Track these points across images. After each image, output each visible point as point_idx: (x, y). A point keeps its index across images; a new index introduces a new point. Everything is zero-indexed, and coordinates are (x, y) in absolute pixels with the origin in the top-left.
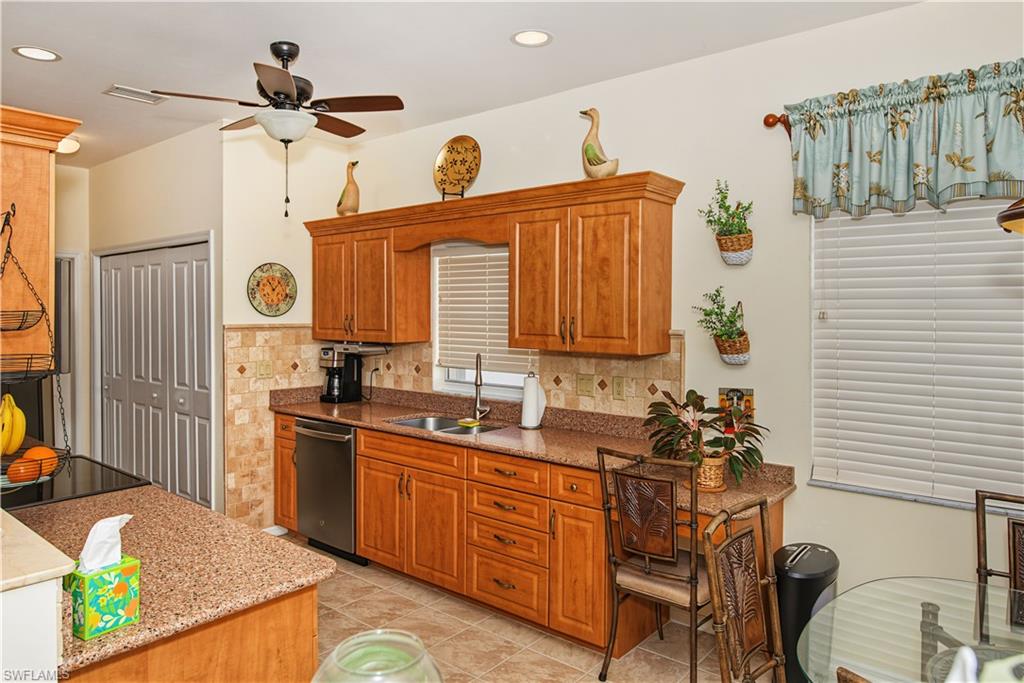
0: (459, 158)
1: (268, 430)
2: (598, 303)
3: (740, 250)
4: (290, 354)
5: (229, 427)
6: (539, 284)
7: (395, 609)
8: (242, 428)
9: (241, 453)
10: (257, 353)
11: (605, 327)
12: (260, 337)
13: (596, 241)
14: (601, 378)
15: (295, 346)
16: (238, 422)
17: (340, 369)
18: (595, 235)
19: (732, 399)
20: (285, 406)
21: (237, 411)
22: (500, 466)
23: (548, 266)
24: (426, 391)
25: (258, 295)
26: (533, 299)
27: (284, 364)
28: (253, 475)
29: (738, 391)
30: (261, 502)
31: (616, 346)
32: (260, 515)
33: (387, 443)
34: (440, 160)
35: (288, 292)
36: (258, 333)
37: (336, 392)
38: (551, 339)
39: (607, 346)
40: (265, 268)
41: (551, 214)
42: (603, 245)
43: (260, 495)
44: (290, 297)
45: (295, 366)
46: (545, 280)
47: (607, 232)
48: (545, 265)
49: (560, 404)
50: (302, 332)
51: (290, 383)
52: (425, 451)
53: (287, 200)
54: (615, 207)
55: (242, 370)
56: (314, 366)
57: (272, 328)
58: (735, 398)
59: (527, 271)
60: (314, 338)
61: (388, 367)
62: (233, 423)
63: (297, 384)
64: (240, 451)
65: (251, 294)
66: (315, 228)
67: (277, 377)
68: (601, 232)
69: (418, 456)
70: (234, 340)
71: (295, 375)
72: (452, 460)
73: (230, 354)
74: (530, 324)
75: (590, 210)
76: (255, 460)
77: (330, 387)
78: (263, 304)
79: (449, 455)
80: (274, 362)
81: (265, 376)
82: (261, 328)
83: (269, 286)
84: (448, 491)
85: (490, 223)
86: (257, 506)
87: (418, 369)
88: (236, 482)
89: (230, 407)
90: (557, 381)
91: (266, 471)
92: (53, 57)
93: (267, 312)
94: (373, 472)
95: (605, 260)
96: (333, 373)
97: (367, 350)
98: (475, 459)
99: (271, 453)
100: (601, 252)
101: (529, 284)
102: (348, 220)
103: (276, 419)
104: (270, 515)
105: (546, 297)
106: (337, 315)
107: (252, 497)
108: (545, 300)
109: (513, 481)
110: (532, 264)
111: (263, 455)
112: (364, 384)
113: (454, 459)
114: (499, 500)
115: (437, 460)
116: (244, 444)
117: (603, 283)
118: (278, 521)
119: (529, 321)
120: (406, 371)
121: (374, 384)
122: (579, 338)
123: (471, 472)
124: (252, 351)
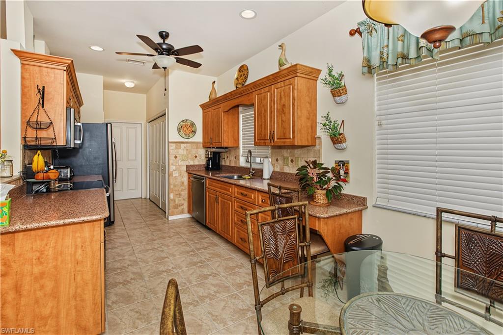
0: (242, 73)
1: (185, 179)
2: (282, 124)
3: (341, 95)
4: (194, 152)
5: (171, 177)
6: (263, 119)
7: (209, 246)
8: (176, 178)
9: (175, 187)
10: (182, 152)
11: (284, 134)
12: (183, 146)
13: (281, 98)
14: (292, 158)
15: (196, 150)
16: (174, 176)
17: (211, 158)
18: (281, 96)
19: (340, 165)
20: (191, 171)
22: (243, 192)
23: (266, 111)
24: (238, 166)
25: (181, 131)
26: (261, 125)
27: (192, 156)
28: (180, 195)
29: (342, 161)
30: (183, 205)
31: (288, 142)
32: (182, 209)
33: (214, 183)
34: (236, 76)
35: (193, 130)
36: (182, 144)
37: (211, 166)
38: (267, 141)
39: (284, 142)
40: (184, 121)
41: (267, 89)
42: (283, 99)
43: (183, 202)
44: (194, 132)
45: (196, 157)
46: (265, 116)
47: (284, 93)
49: (278, 169)
50: (199, 144)
51: (194, 163)
52: (223, 186)
53: (166, 90)
54: (287, 82)
55: (176, 157)
56: (204, 156)
57: (187, 143)
58: (341, 165)
59: (260, 113)
60: (203, 147)
61: (228, 157)
62: (172, 176)
63: (197, 163)
64: (175, 186)
65: (179, 130)
66: (203, 106)
67: (189, 160)
68: (282, 94)
69: (221, 188)
70: (172, 147)
71: (196, 160)
72: (229, 189)
73: (171, 151)
75: (279, 85)
76: (180, 190)
77: (208, 165)
78: (183, 134)
80: (188, 155)
81: (184, 160)
82: (183, 143)
83: (187, 128)
84: (229, 202)
85: (248, 96)
86: (181, 206)
87: (235, 158)
88: (173, 197)
89: (171, 170)
90: (277, 160)
91: (185, 194)
92: (102, 50)
93: (184, 136)
94: (210, 195)
95: (284, 105)
96: (209, 160)
97: (217, 150)
98: (236, 189)
99: (187, 187)
100: (282, 102)
101: (260, 119)
102: (210, 103)
103: (188, 176)
104: (186, 209)
105: (265, 124)
106: (208, 138)
107: (179, 203)
108: (265, 125)
109: (246, 198)
110: (261, 111)
111: (183, 188)
112: (221, 164)
113: (230, 189)
114: (242, 205)
115: (226, 189)
116: (176, 184)
117: (283, 116)
118: (189, 212)
119: (260, 134)
120: (232, 158)
121: (223, 164)
122: (276, 140)
123: (234, 194)
124: (179, 150)
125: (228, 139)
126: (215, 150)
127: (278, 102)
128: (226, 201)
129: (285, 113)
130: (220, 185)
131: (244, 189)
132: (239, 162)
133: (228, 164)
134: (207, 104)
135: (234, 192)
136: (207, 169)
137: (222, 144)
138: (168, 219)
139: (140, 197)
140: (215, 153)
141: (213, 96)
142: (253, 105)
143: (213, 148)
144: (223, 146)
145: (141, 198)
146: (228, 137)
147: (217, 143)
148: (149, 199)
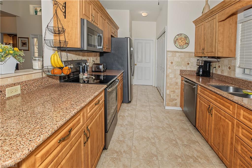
1: (179, 80)
4: (187, 60)
5: (168, 78)
8: (171, 78)
10: (177, 59)
15: (189, 58)
17: (202, 66)
20: (184, 75)
21: (170, 74)
24: (232, 76)
25: (177, 43)
27: (185, 63)
28: (174, 92)
30: (176, 100)
32: (176, 103)
35: (186, 42)
37: (201, 73)
40: (179, 35)
43: (176, 98)
44: (188, 44)
45: (188, 64)
50: (191, 54)
51: (187, 68)
56: (195, 64)
57: (182, 52)
60: (195, 56)
61: (219, 67)
63: (189, 69)
64: (171, 84)
65: (175, 42)
66: (196, 22)
67: (182, 66)
69: (215, 100)
70: (170, 55)
71: (188, 66)
73: (169, 58)
76: (175, 88)
77: (199, 71)
78: (178, 45)
81: (179, 65)
82: (178, 52)
83: (181, 40)
84: (227, 120)
86: (175, 100)
87: (229, 68)
88: (169, 93)
91: (178, 91)
93: (179, 48)
94: (201, 101)
96: (200, 67)
98: (242, 111)
99: (180, 87)
103: (181, 78)
104: (179, 104)
106: (200, 49)
107: (174, 98)
111: (177, 87)
112: (211, 71)
113: (231, 107)
118: (181, 106)
121: (214, 72)
124: (175, 58)
125: (223, 49)
126: (207, 59)
128: (222, 117)
130: (214, 97)
132: (235, 74)
133: (219, 73)
135: (239, 114)
136: (198, 74)
137: (215, 54)
138: (165, 108)
140: (206, 62)
141: (206, 11)
143: (204, 57)
145: (152, 86)
146: (223, 47)
147: (210, 53)
148: (157, 87)
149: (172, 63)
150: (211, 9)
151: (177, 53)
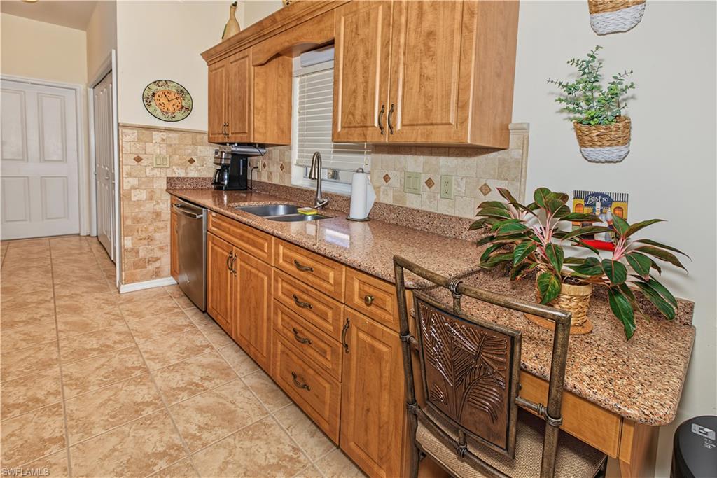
1: (165, 205)
2: (421, 86)
4: (188, 151)
6: (360, 75)
8: (138, 204)
9: (138, 222)
10: (155, 146)
11: (428, 112)
12: (157, 136)
14: (429, 176)
15: (192, 146)
16: (134, 198)
17: (226, 164)
21: (133, 191)
24: (287, 185)
25: (153, 104)
26: (355, 91)
27: (181, 158)
28: (150, 239)
29: (604, 195)
30: (158, 259)
31: (440, 135)
32: (157, 268)
33: (224, 224)
35: (184, 104)
37: (226, 183)
38: (369, 130)
40: (161, 83)
43: (157, 254)
44: (188, 110)
45: (192, 161)
46: (365, 68)
48: (367, 54)
49: (387, 199)
50: (199, 136)
51: (187, 173)
52: (247, 234)
56: (210, 162)
57: (169, 130)
59: (351, 61)
60: (210, 141)
61: (264, 166)
62: (130, 199)
63: (193, 174)
64: (137, 220)
65: (147, 102)
66: (210, 56)
67: (174, 168)
69: (241, 238)
70: (130, 136)
71: (192, 167)
72: (263, 246)
73: (126, 146)
74: (351, 116)
76: (151, 228)
77: (221, 179)
78: (158, 111)
79: (261, 241)
80: (170, 157)
81: (162, 166)
82: (157, 129)
83: (167, 98)
84: (260, 274)
85: (319, 22)
86: (154, 262)
87: (282, 167)
88: (133, 244)
89: (126, 186)
90: (386, 178)
91: (163, 236)
93: (163, 118)
94: (216, 248)
95: (431, 34)
96: (222, 169)
97: (238, 149)
98: (281, 248)
100: (426, 26)
101: (351, 77)
102: (226, 45)
103: (171, 199)
104: (167, 268)
105: (366, 87)
106: (219, 124)
107: (150, 255)
108: (366, 91)
109: (310, 278)
110: (356, 55)
111: (160, 224)
112: (249, 178)
113: (266, 244)
114: (298, 293)
115: (254, 244)
116: (140, 216)
117: (426, 62)
118: (173, 274)
119: (349, 113)
120: (275, 169)
121: (255, 178)
122: (399, 127)
123: (277, 260)
124: (149, 146)
125: (266, 128)
126: (234, 149)
127: (412, 26)
128: (253, 270)
129: (432, 57)
130: (239, 231)
131: (306, 252)
132: (290, 178)
133: (265, 179)
134: (218, 49)
135: (277, 254)
136: (218, 187)
137: (250, 137)
138: (119, 292)
139: (78, 232)
141: (233, 33)
142: (331, 44)
143: (231, 144)
144: (252, 141)
145: (79, 235)
146: (266, 123)
147: (240, 135)
148: (97, 236)
149: (138, 159)
150: (241, 30)
151: (154, 133)
